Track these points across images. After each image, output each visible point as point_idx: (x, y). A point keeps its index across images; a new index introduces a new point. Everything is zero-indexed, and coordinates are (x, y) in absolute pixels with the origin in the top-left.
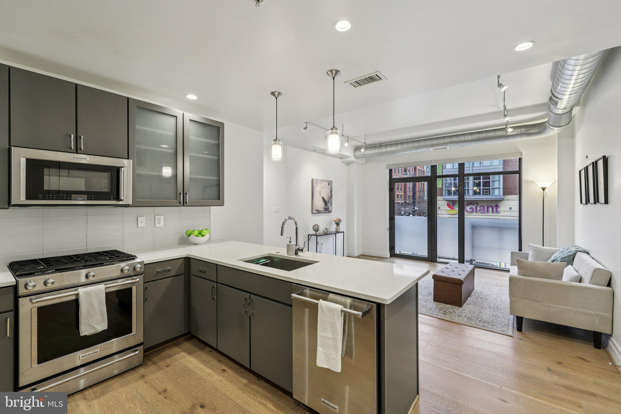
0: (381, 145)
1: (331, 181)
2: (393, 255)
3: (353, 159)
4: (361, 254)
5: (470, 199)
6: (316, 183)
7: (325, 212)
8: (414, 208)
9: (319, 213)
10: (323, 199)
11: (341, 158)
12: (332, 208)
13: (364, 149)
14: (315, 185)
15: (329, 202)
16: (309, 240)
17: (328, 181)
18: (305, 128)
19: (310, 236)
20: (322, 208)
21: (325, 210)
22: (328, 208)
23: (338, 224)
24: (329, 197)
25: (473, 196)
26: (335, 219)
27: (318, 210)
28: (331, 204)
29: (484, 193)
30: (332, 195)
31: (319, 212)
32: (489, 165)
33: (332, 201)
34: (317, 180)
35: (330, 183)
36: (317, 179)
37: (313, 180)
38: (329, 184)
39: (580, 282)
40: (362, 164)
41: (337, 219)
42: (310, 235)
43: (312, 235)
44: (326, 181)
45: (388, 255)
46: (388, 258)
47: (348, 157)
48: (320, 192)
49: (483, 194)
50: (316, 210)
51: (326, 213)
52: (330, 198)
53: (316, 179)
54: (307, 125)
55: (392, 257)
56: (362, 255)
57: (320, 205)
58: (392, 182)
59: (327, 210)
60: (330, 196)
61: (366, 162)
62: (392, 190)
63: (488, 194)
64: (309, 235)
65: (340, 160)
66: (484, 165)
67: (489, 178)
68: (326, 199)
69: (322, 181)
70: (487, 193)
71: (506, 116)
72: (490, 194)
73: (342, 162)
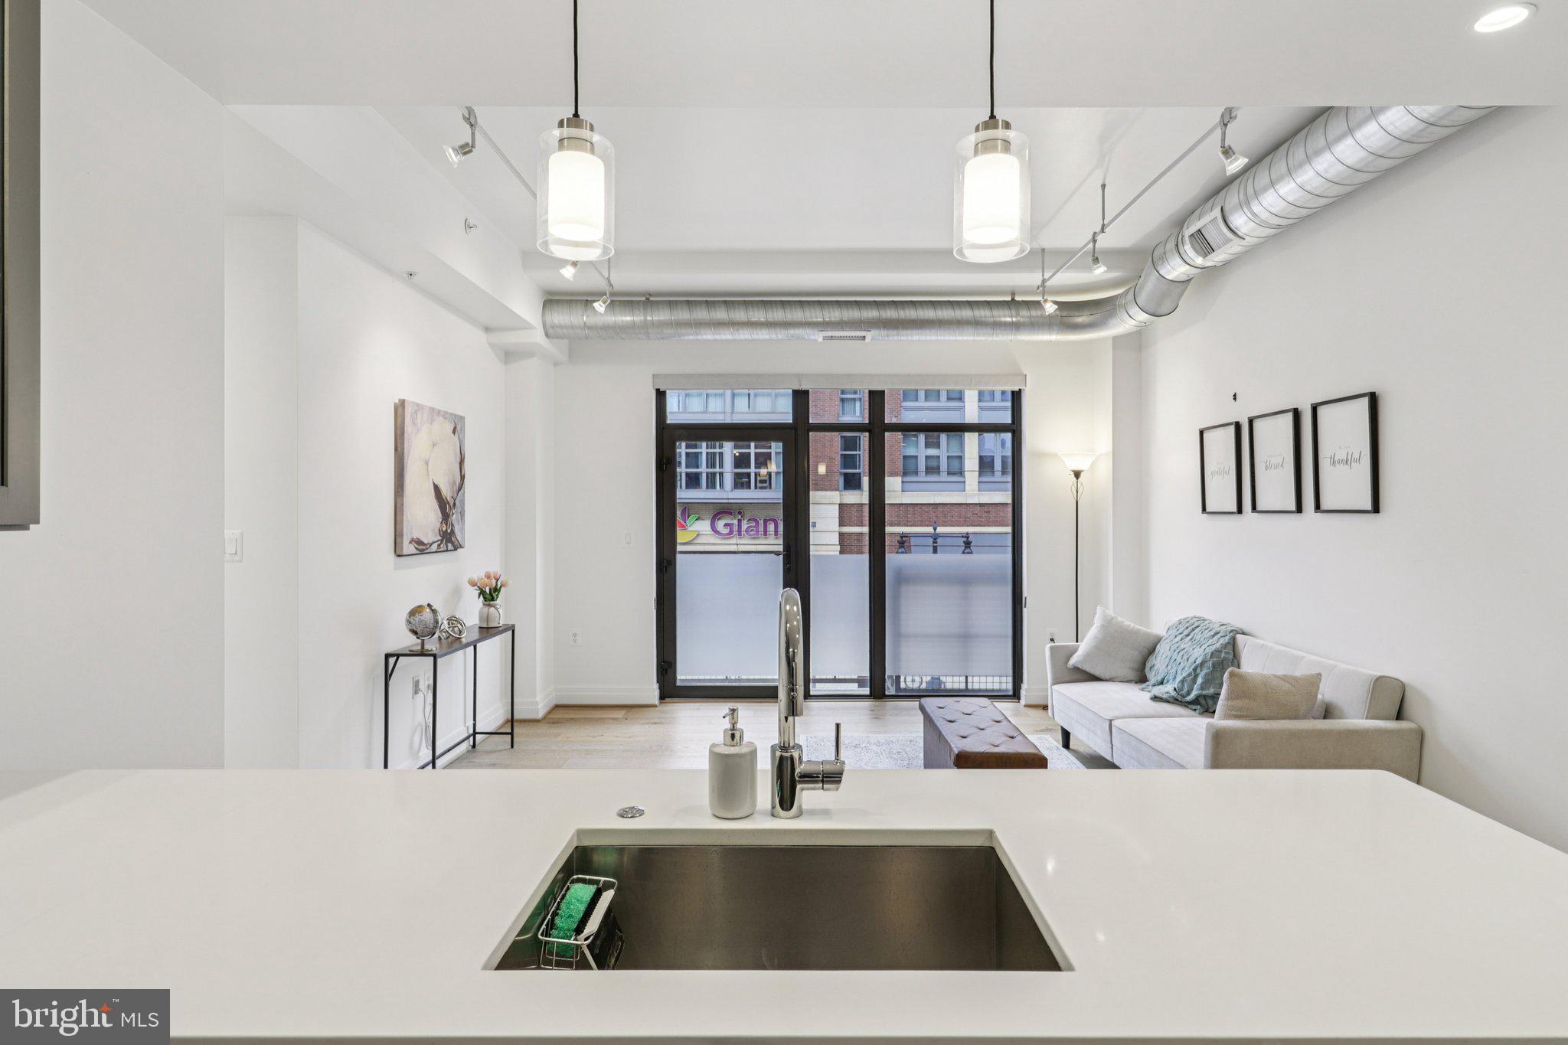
0: (647, 299)
1: (462, 418)
2: (670, 689)
3: (538, 337)
4: (554, 702)
5: (727, 501)
6: (414, 423)
7: (443, 547)
9: (422, 552)
10: (437, 489)
11: (487, 329)
12: (463, 530)
13: (604, 303)
14: (409, 428)
15: (454, 504)
16: (388, 677)
17: (451, 414)
18: (466, 149)
19: (392, 660)
20: (433, 531)
21: (442, 541)
22: (453, 531)
23: (489, 595)
24: (454, 483)
25: (732, 491)
26: (478, 574)
27: (419, 542)
28: (462, 514)
29: (759, 485)
30: (463, 477)
31: (422, 548)
32: (768, 410)
33: (463, 502)
34: (419, 407)
35: (458, 427)
36: (415, 405)
37: (400, 407)
38: (454, 432)
39: (1325, 717)
40: (556, 364)
41: (488, 577)
42: (392, 655)
43: (398, 656)
44: (446, 415)
45: (651, 694)
46: (648, 707)
47: (527, 326)
48: (427, 463)
49: (756, 488)
50: (409, 542)
51: (447, 551)
52: (459, 490)
53: (411, 403)
54: (473, 134)
55: (667, 700)
56: (557, 707)
57: (423, 518)
58: (668, 436)
59: (449, 540)
60: (458, 480)
61: (572, 355)
62: (665, 464)
63: (765, 488)
64: (388, 656)
65: (481, 337)
66: (758, 411)
67: (770, 448)
68: (446, 492)
69: (433, 413)
70: (764, 485)
71: (1098, 262)
72: (770, 488)
73: (490, 344)
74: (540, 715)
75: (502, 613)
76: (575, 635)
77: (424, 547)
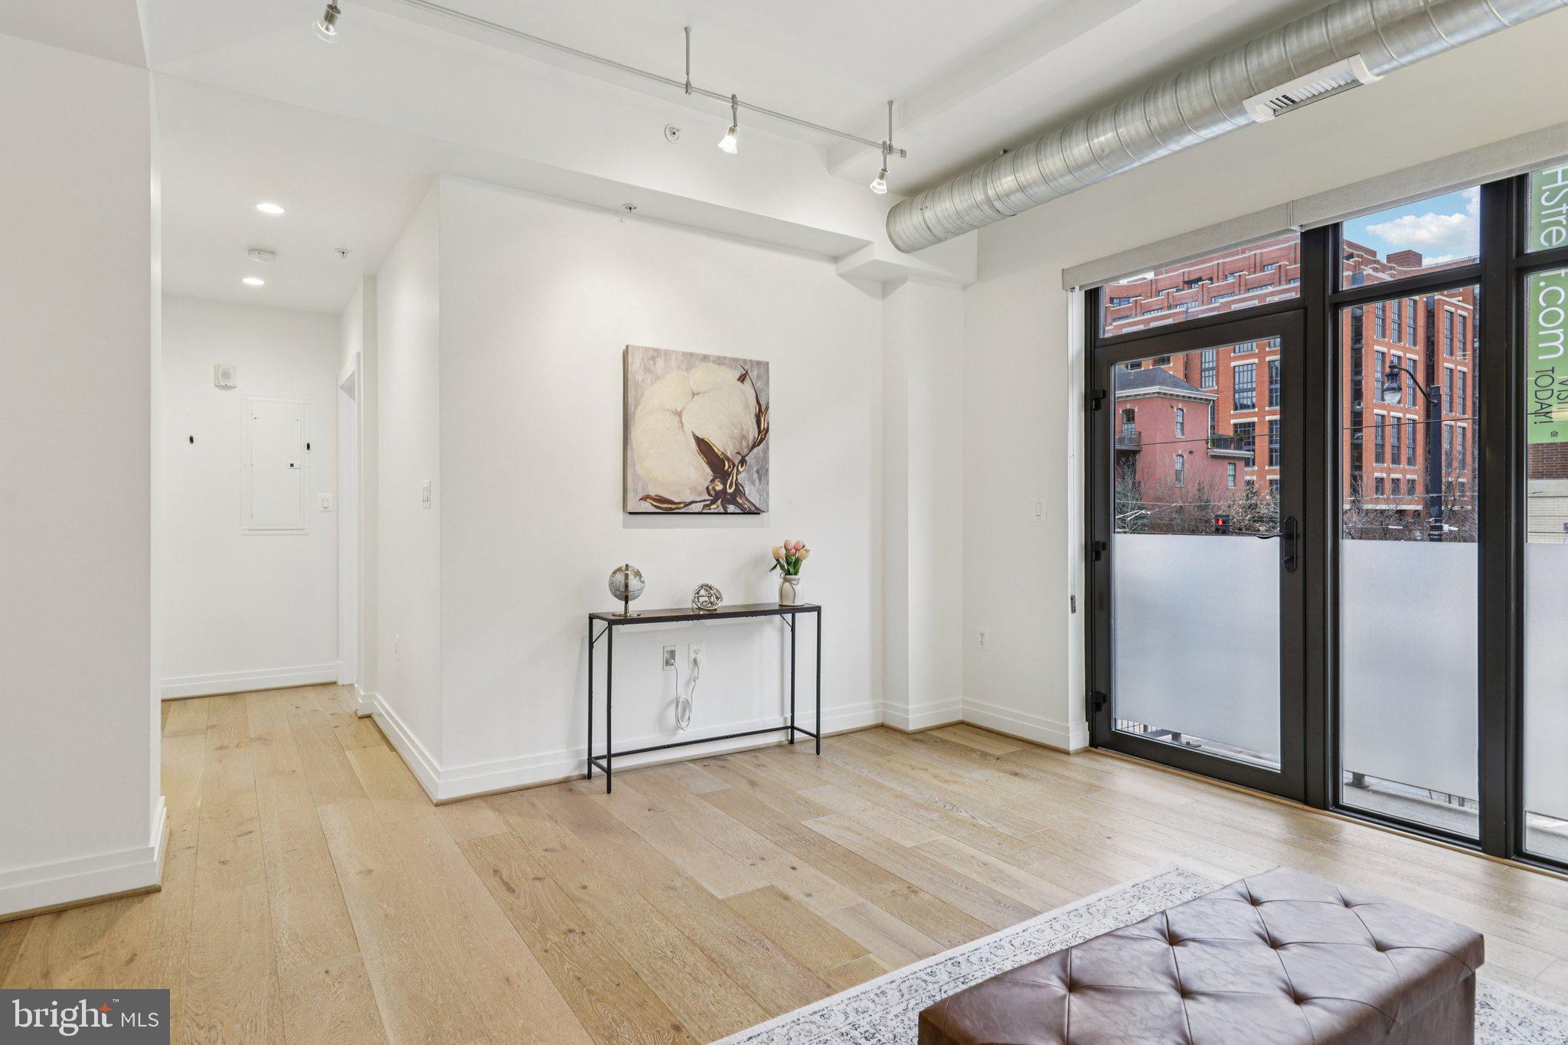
1: (763, 366)
2: (1106, 736)
4: (960, 718)
6: (653, 371)
7: (717, 507)
8: (1440, 528)
9: (668, 512)
10: (703, 445)
11: (835, 259)
12: (764, 493)
14: (641, 375)
15: (743, 461)
16: (592, 641)
17: (736, 360)
20: (693, 489)
21: (713, 502)
22: (739, 491)
23: (789, 570)
24: (744, 437)
26: (777, 545)
27: (664, 500)
28: (763, 473)
30: (763, 430)
31: (666, 507)
33: (763, 462)
35: (753, 375)
36: (655, 350)
37: (627, 354)
38: (742, 379)
40: (965, 287)
41: (787, 546)
44: (733, 362)
45: (1077, 736)
46: (1067, 753)
47: (860, 245)
48: (679, 414)
50: (645, 498)
51: (726, 513)
52: (755, 446)
53: (647, 349)
55: (1100, 750)
56: (962, 723)
57: (675, 474)
59: (730, 501)
60: (753, 434)
64: (592, 618)
65: (829, 270)
68: (722, 444)
69: (690, 359)
73: (842, 276)
74: (912, 726)
75: (805, 590)
76: (982, 635)
77: (673, 506)
